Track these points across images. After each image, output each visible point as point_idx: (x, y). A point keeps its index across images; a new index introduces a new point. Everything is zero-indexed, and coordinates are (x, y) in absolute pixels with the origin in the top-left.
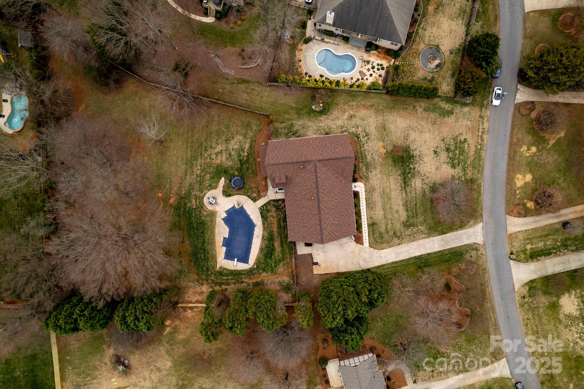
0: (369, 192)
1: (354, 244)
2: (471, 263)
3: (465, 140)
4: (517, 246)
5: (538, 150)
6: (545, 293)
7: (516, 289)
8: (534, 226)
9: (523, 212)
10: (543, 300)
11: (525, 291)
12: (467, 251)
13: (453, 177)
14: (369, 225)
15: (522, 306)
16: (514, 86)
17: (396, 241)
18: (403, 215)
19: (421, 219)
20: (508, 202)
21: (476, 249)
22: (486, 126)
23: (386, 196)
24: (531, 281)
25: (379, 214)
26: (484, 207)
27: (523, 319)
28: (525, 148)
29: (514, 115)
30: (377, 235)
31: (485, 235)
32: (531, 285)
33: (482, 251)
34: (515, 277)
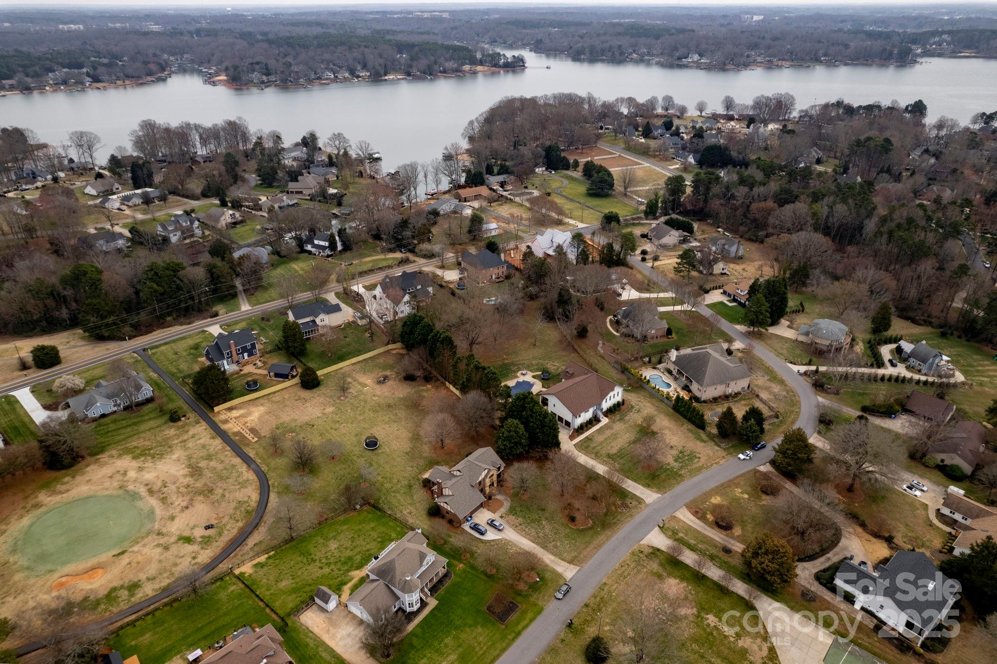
0: (606, 426)
1: (567, 437)
2: (627, 506)
3: (699, 458)
4: (673, 524)
5: (749, 499)
6: (661, 564)
7: (641, 543)
8: (699, 529)
9: (700, 515)
10: (654, 566)
11: (647, 551)
12: (632, 498)
13: (669, 464)
14: (587, 437)
15: (633, 553)
16: (764, 461)
17: (593, 456)
18: (614, 451)
19: (622, 461)
20: (694, 501)
21: (640, 503)
22: (721, 462)
23: (615, 436)
24: (658, 550)
25: (600, 438)
26: (674, 490)
27: (624, 561)
28: (740, 491)
29: (749, 472)
30: (586, 444)
31: (655, 502)
32: (655, 552)
33: (643, 506)
34: (649, 536)
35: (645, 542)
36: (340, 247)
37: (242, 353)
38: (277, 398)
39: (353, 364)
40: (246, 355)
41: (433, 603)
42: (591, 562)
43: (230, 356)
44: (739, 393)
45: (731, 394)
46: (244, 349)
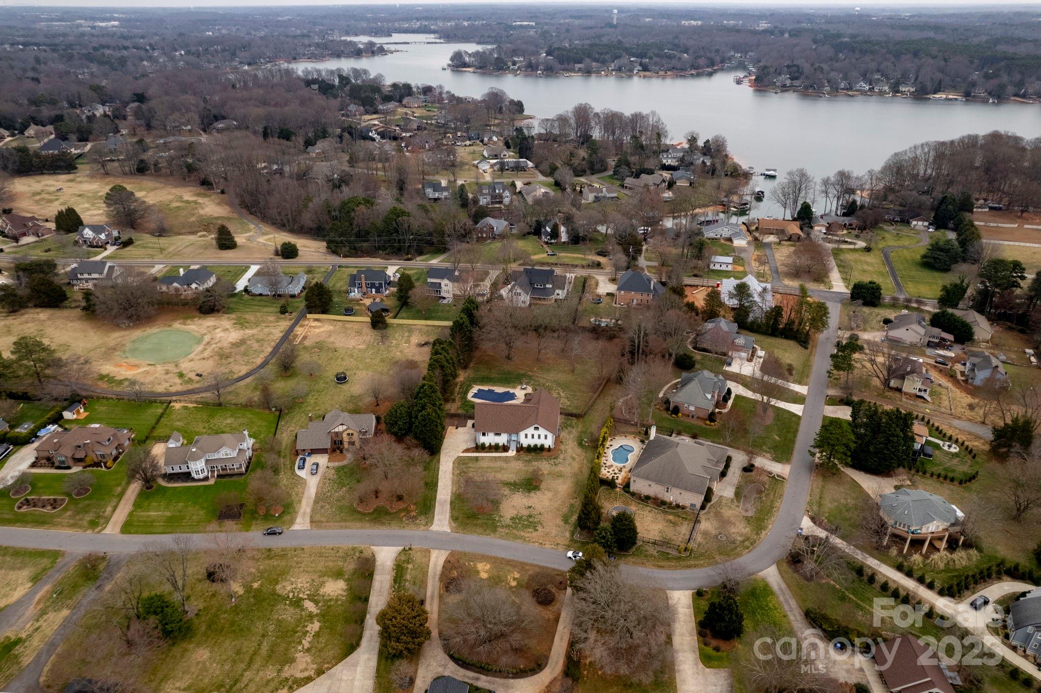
0: (505, 459)
1: (465, 447)
2: (415, 519)
3: (536, 530)
4: (418, 555)
5: (511, 587)
6: (356, 570)
7: (372, 547)
9: (449, 566)
10: (350, 567)
11: (367, 554)
13: (502, 517)
15: (354, 549)
18: (478, 479)
19: (470, 490)
20: (464, 554)
23: (499, 470)
27: (339, 548)
28: (517, 576)
29: (555, 570)
30: (467, 461)
31: (437, 532)
33: (424, 528)
34: (385, 548)
35: (374, 548)
36: (564, 237)
37: (371, 288)
38: (348, 326)
39: (427, 326)
40: (374, 290)
41: (212, 482)
42: (322, 532)
43: (360, 287)
44: (683, 508)
45: (671, 503)
46: (373, 286)
